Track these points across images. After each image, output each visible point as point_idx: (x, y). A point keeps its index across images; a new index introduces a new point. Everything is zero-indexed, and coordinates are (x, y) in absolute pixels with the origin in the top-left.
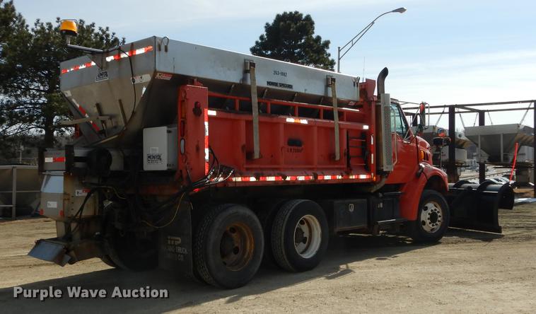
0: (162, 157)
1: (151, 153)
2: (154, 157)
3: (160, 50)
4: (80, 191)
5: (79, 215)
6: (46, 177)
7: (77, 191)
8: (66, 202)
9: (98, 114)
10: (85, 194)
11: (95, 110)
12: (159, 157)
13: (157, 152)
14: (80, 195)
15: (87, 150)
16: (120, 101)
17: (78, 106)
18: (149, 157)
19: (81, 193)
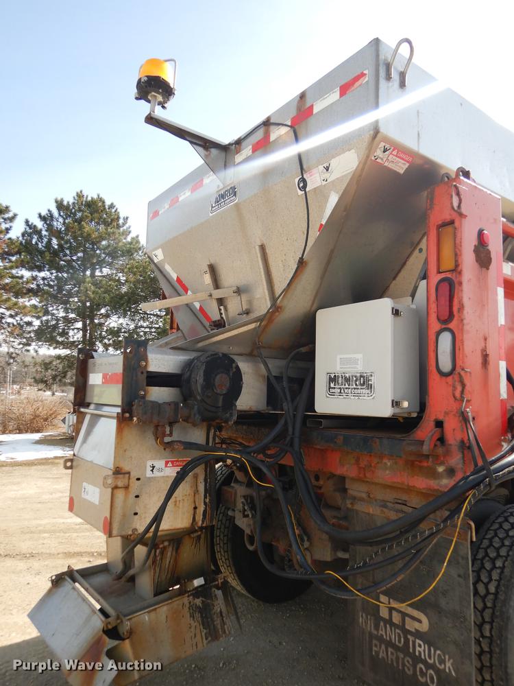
0: (373, 381)
1: (338, 369)
2: (347, 380)
3: (388, 77)
4: (160, 464)
5: (152, 529)
6: (87, 418)
7: (149, 463)
8: (120, 495)
9: (211, 287)
10: (171, 472)
11: (207, 279)
12: (365, 382)
13: (359, 369)
14: (157, 474)
15: (182, 358)
16: (263, 248)
17: (174, 276)
18: (333, 379)
19: (161, 470)
